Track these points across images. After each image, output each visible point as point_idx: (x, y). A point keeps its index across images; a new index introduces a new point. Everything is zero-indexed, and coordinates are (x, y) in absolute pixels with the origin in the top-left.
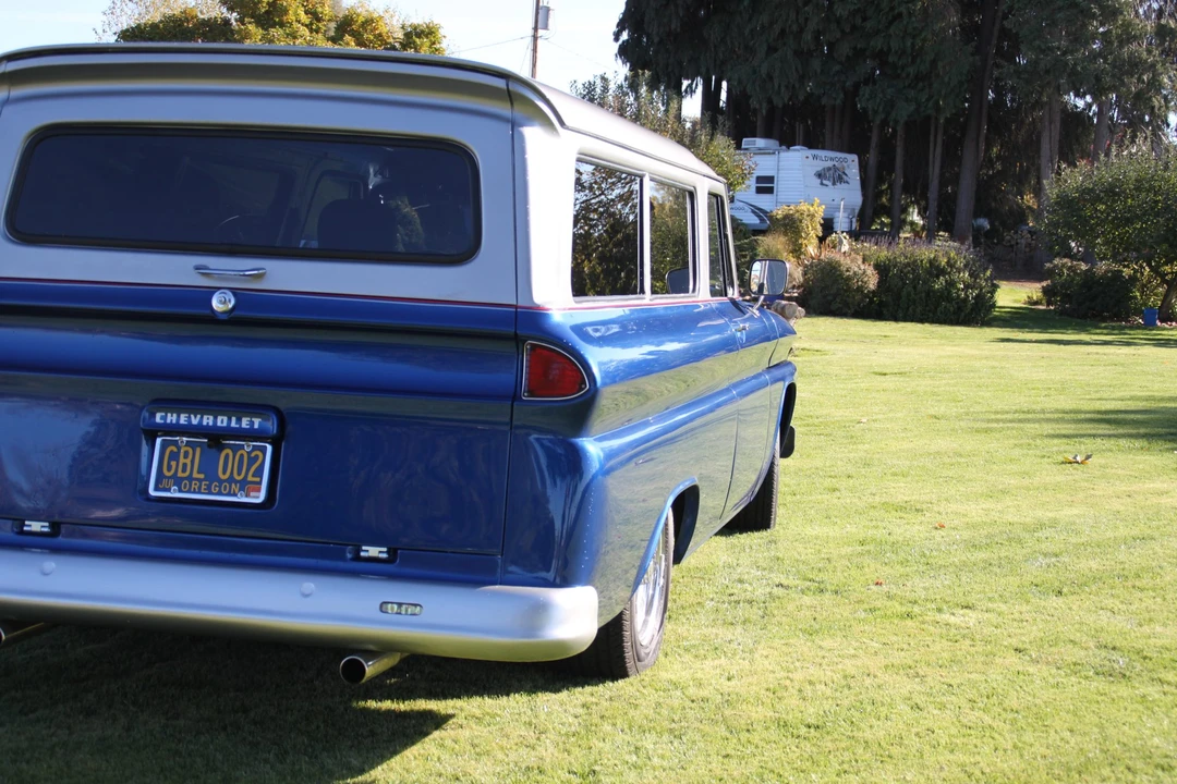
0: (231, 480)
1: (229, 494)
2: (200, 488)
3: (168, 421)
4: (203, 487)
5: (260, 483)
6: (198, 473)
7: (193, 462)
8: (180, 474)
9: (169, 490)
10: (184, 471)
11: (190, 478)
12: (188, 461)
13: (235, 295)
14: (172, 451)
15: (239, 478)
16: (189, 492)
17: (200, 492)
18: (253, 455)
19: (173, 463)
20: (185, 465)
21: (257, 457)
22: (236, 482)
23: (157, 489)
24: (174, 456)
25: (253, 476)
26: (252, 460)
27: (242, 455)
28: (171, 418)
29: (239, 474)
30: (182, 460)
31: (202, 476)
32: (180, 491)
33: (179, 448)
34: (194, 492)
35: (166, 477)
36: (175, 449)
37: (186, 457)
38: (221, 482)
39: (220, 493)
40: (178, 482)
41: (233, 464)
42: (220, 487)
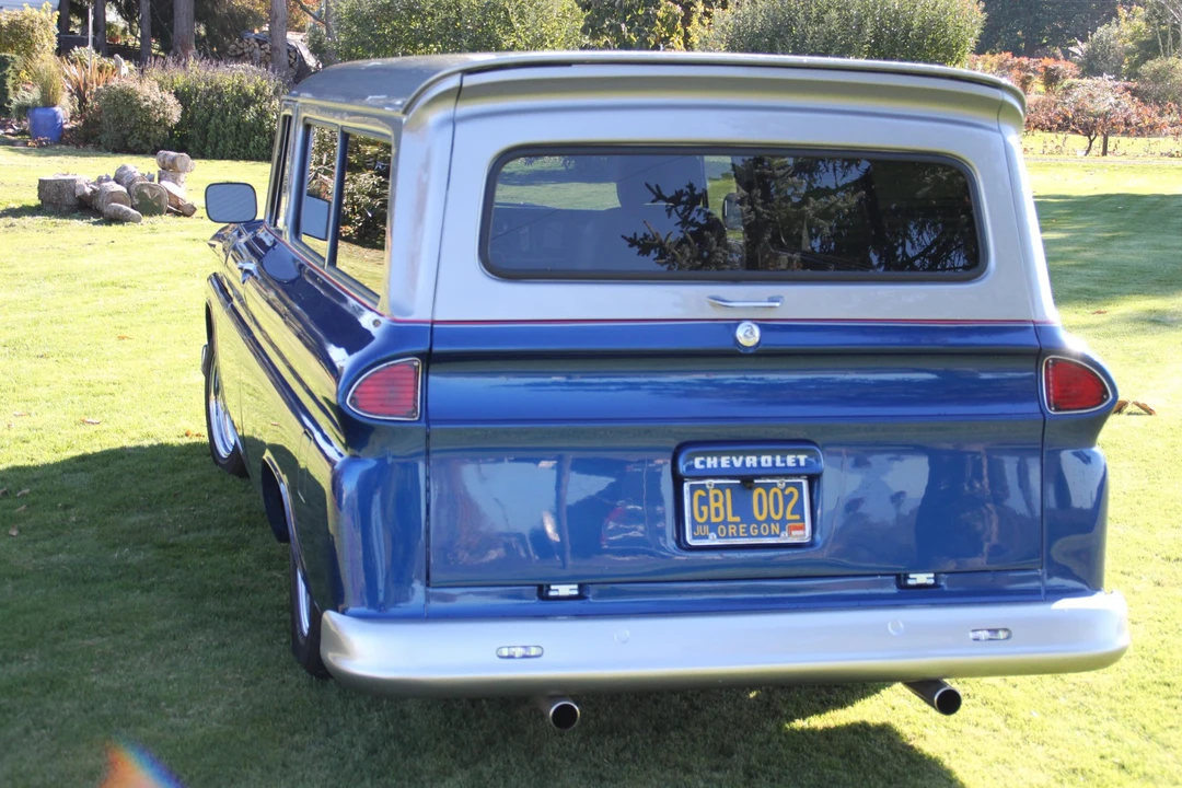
0: (769, 520)
1: (770, 535)
2: (738, 531)
3: (709, 466)
4: (741, 530)
5: (802, 520)
6: (734, 515)
7: (725, 504)
8: (714, 519)
9: (706, 537)
10: (717, 515)
11: (725, 523)
12: (720, 505)
13: (760, 326)
14: (700, 496)
15: (778, 517)
16: (727, 537)
17: (739, 537)
18: (787, 492)
19: (704, 508)
20: (717, 510)
21: (792, 494)
22: (775, 522)
23: (694, 538)
24: (704, 501)
25: (792, 513)
26: (787, 498)
27: (776, 494)
28: (712, 462)
29: (777, 512)
30: (713, 505)
31: (737, 519)
32: (719, 537)
33: (707, 491)
34: (733, 537)
35: (700, 524)
36: (703, 493)
37: (716, 498)
38: (759, 523)
39: (760, 535)
40: (713, 527)
41: (767, 502)
42: (759, 528)
